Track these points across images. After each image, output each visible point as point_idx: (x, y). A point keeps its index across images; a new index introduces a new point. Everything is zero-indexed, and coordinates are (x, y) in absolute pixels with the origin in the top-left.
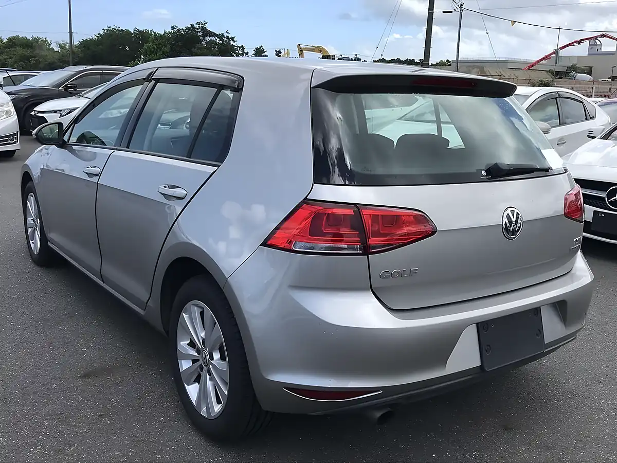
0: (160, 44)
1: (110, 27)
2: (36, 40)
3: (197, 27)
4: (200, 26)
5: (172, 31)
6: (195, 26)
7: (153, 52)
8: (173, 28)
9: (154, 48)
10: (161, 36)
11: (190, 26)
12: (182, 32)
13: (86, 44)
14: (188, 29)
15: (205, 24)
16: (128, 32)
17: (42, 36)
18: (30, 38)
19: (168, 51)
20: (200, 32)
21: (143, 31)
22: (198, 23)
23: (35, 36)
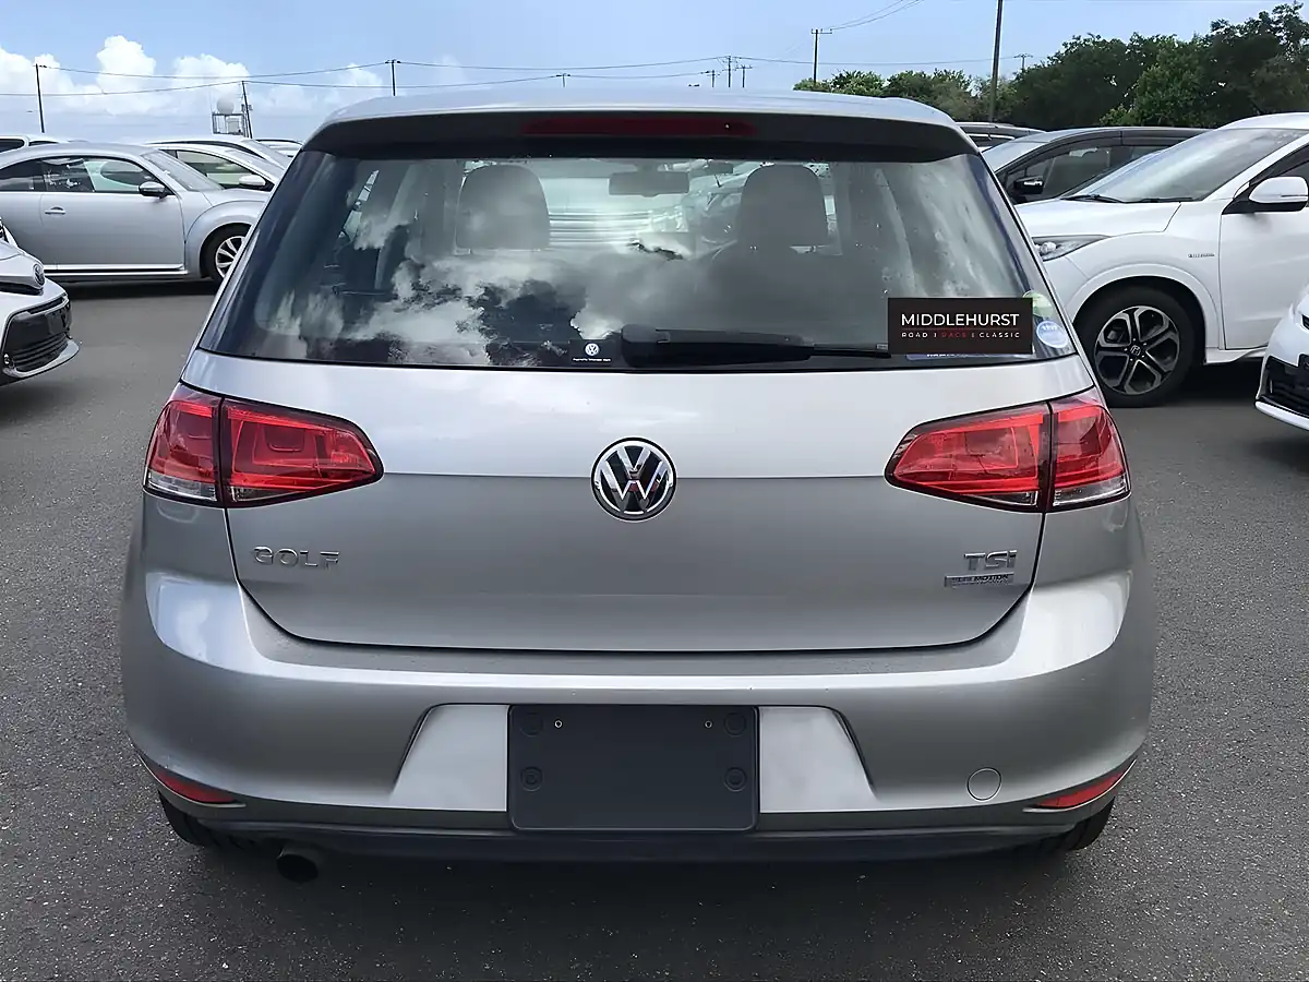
0: (1178, 65)
1: (1079, 39)
2: (942, 78)
3: (1275, 17)
4: (1284, 14)
5: (1214, 33)
6: (1271, 16)
7: (1160, 85)
8: (1216, 26)
9: (1163, 75)
10: (1185, 48)
11: (1257, 18)
12: (1239, 34)
13: (1028, 79)
14: (1253, 24)
15: (1296, 8)
16: (1116, 44)
17: (954, 69)
18: (930, 73)
19: (1196, 81)
20: (1280, 29)
21: (1152, 39)
22: (1278, 9)
23: (941, 69)
